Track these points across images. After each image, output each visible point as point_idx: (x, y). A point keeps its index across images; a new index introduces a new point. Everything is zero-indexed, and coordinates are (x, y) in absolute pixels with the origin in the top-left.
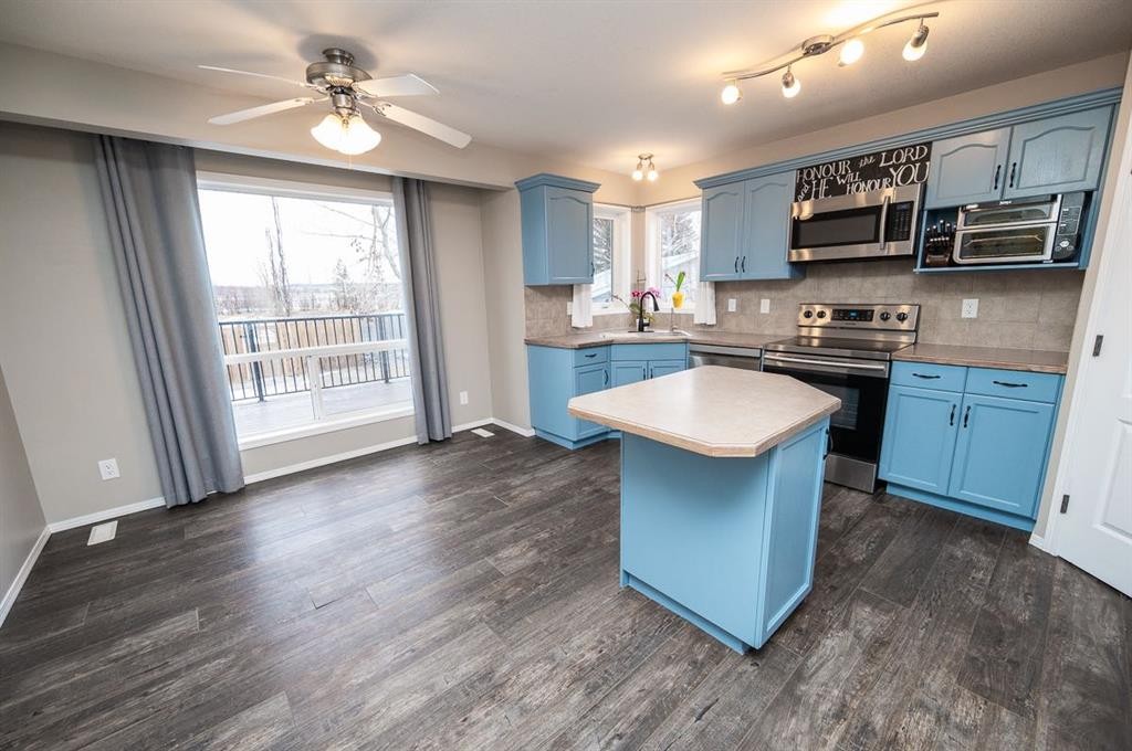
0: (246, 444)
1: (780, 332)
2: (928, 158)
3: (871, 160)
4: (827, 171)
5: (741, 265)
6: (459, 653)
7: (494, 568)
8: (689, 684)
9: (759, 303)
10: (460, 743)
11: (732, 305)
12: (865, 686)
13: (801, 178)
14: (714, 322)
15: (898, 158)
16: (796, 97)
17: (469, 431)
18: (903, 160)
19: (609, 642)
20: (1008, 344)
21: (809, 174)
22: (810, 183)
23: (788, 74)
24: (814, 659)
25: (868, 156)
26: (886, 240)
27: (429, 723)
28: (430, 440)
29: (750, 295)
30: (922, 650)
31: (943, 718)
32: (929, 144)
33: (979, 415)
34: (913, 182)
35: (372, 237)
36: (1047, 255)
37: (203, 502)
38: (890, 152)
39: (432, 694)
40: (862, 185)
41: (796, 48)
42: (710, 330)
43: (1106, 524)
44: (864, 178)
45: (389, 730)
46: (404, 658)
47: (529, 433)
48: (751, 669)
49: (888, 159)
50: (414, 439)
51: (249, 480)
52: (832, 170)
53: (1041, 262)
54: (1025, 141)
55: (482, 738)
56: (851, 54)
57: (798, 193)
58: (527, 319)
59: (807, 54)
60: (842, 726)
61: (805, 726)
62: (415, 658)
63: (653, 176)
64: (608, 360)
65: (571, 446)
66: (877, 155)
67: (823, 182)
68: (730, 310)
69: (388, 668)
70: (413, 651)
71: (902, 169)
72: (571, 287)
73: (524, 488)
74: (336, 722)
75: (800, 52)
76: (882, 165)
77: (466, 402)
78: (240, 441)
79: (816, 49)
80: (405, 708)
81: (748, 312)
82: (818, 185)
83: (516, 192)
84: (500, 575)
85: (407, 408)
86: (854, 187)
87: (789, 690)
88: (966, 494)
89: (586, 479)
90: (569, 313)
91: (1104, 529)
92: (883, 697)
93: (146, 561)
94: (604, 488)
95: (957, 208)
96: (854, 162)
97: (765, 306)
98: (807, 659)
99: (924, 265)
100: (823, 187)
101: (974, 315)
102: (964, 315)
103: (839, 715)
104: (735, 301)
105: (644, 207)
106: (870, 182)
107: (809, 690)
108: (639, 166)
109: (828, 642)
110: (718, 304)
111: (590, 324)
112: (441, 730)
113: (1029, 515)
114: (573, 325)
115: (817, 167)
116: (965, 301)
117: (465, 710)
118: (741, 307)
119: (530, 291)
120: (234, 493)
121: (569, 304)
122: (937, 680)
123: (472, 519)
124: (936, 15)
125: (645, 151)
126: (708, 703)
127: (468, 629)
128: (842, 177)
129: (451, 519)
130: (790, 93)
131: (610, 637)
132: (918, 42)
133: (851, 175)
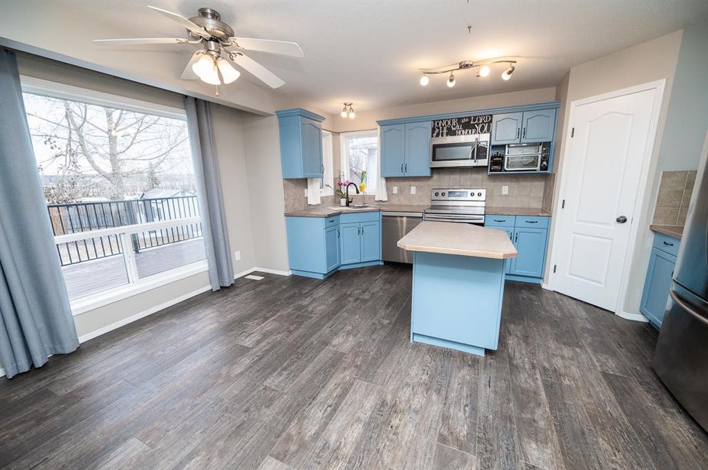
0: (77, 310)
1: (421, 204)
2: (491, 122)
3: (467, 120)
4: (447, 123)
5: (404, 168)
6: (358, 398)
7: (336, 352)
8: (475, 375)
9: (410, 189)
10: (399, 438)
11: (395, 190)
12: (534, 354)
13: (434, 126)
14: (386, 199)
15: (479, 121)
16: (453, 87)
17: (243, 277)
18: (481, 122)
19: (427, 368)
20: (520, 205)
21: (438, 124)
22: (438, 128)
23: (452, 76)
24: (510, 350)
25: (466, 118)
26: (477, 158)
27: (375, 436)
28: (221, 287)
29: (406, 184)
30: (540, 335)
31: (563, 357)
32: (491, 116)
33: (521, 236)
34: (485, 132)
35: (67, 137)
36: (538, 168)
37: (45, 366)
38: (475, 117)
39: (363, 423)
40: (463, 131)
41: (456, 64)
42: (383, 203)
43: (571, 274)
44: (464, 128)
45: (356, 448)
46: (328, 412)
47: (288, 273)
48: (492, 361)
49: (474, 121)
50: (208, 288)
51: (82, 339)
52: (449, 123)
53: (536, 170)
54: (528, 119)
55: (407, 432)
56: (485, 73)
57: (433, 133)
58: (285, 200)
59: (461, 67)
60: (538, 371)
61: (527, 376)
62: (335, 410)
63: (352, 115)
64: (338, 224)
65: (321, 277)
66: (470, 118)
67: (445, 128)
68: (394, 192)
69: (324, 419)
70: (330, 406)
71: (481, 125)
72: (306, 179)
73: (313, 305)
74: (320, 457)
75: (458, 67)
76: (472, 123)
77: (239, 258)
78: (73, 308)
79: (464, 66)
80: (355, 435)
81: (404, 193)
82: (443, 129)
83: (276, 118)
84: (343, 354)
85: (202, 266)
86: (460, 132)
87: (511, 364)
88: (517, 272)
89: (345, 294)
90: (306, 196)
91: (571, 276)
92: (541, 356)
93: (33, 422)
94: (360, 297)
95: (505, 145)
96: (459, 120)
97: (413, 190)
98: (508, 350)
99: (491, 171)
100: (445, 131)
101: (507, 193)
102: (503, 193)
103: (534, 367)
104: (396, 188)
105: (339, 133)
106: (467, 131)
107: (517, 361)
108: (345, 109)
109: (509, 342)
110: (388, 189)
111: (319, 202)
112: (384, 436)
113: (540, 276)
114: (309, 203)
115: (442, 120)
116: (503, 187)
117: (387, 422)
118: (400, 191)
119: (286, 182)
120: (73, 352)
121: (306, 190)
122: (552, 344)
123: (297, 329)
124: (515, 62)
125: (348, 101)
126: (488, 379)
127: (352, 386)
128: (454, 127)
129: (283, 331)
130: (451, 85)
131: (426, 366)
132: (510, 72)
133: (458, 126)
